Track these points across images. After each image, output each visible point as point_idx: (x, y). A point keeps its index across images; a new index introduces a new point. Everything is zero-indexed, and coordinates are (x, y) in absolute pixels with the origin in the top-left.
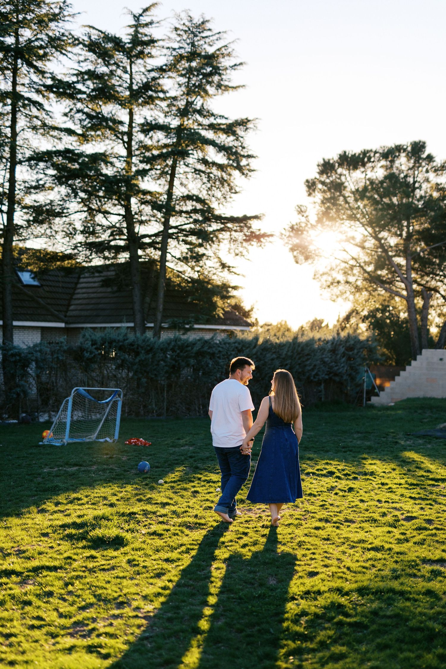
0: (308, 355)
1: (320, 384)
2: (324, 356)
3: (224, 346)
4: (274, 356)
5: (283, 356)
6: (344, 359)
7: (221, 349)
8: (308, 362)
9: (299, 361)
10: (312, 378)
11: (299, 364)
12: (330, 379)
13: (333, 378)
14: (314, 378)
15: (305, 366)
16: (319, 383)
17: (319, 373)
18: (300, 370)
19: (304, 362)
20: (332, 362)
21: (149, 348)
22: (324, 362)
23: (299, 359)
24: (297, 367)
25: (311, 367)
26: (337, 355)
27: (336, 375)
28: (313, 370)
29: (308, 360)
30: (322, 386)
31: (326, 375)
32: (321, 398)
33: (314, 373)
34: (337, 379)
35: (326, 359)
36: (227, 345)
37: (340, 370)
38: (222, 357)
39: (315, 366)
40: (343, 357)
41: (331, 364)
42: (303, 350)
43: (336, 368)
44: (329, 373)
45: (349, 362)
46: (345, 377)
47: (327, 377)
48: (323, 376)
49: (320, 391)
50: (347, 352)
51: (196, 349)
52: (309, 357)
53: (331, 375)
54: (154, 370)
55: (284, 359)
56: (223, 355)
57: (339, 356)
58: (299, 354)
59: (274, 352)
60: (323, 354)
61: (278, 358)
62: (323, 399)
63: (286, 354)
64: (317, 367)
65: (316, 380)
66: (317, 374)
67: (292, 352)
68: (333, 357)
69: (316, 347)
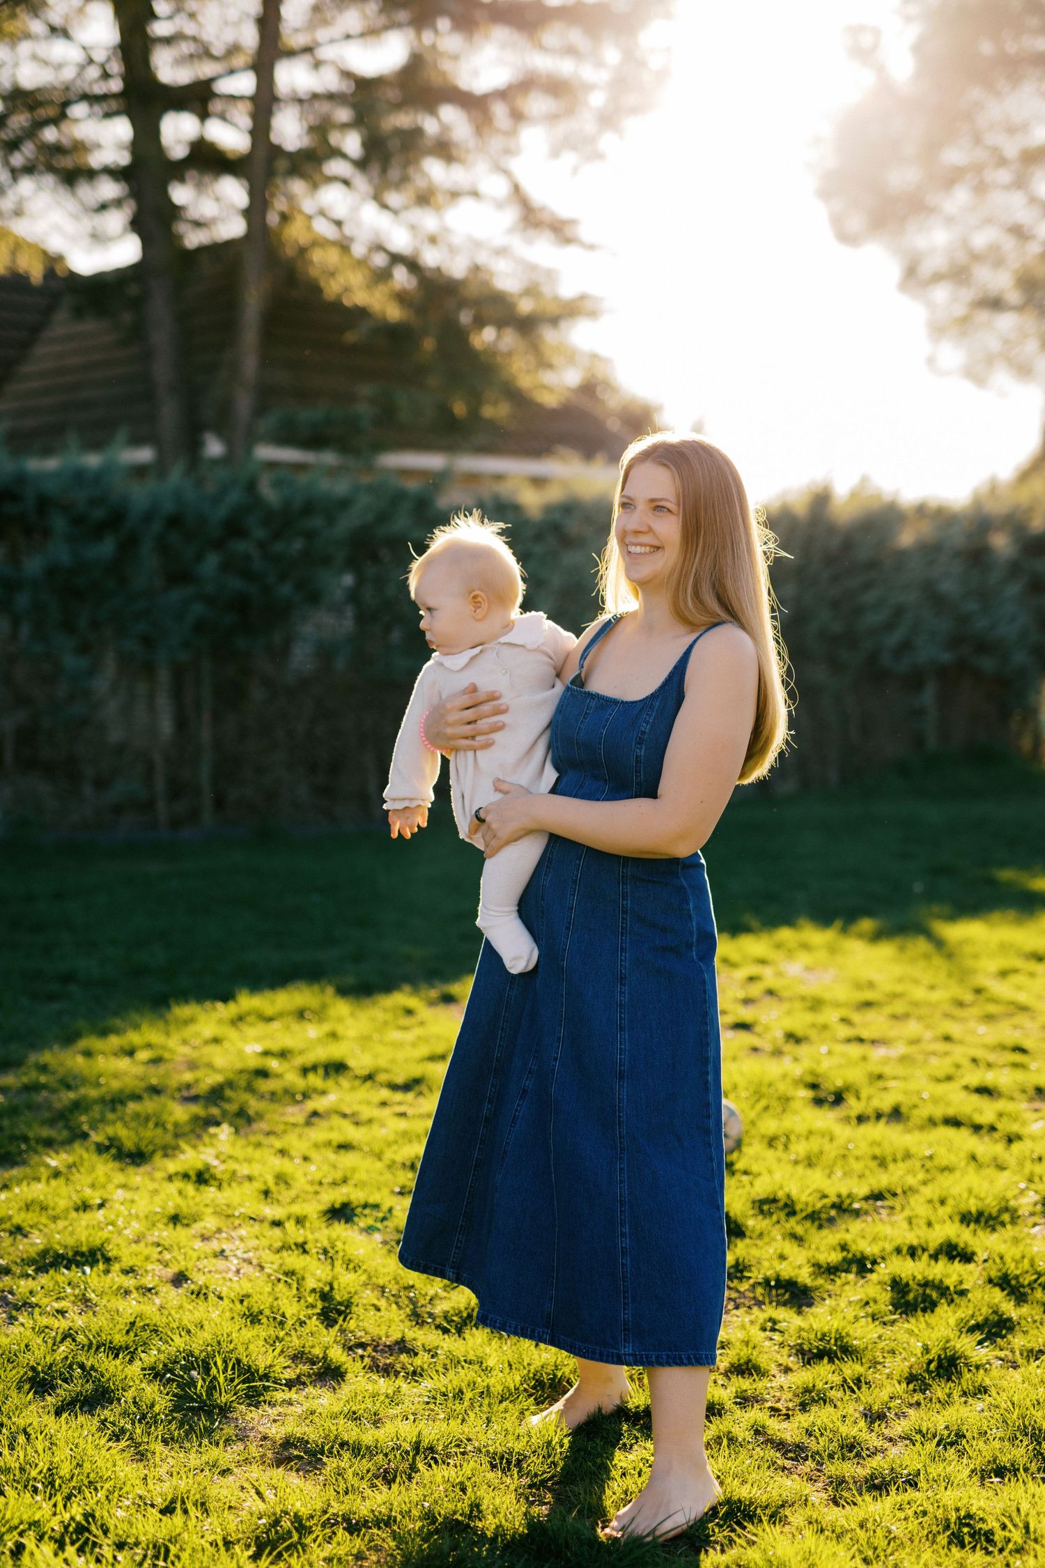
0: (869, 567)
1: (922, 685)
2: (936, 572)
6: (1013, 589)
8: (871, 596)
9: (834, 592)
10: (886, 660)
11: (836, 605)
12: (962, 663)
13: (974, 660)
14: (896, 658)
15: (861, 610)
16: (915, 681)
17: (916, 640)
18: (839, 628)
19: (853, 594)
20: (967, 597)
21: (99, 514)
22: (937, 598)
23: (835, 579)
25: (885, 614)
26: (987, 570)
27: (983, 648)
28: (889, 626)
29: (867, 586)
30: (929, 694)
31: (943, 647)
32: (923, 739)
33: (893, 640)
34: (988, 664)
35: (946, 586)
37: (1000, 630)
39: (899, 611)
40: (1015, 579)
41: (964, 607)
42: (846, 547)
43: (983, 622)
44: (956, 641)
45: (1036, 601)
46: (1018, 658)
47: (947, 657)
48: (933, 651)
49: (921, 713)
51: (346, 524)
53: (964, 649)
57: (995, 577)
60: (931, 567)
62: (930, 743)
64: (908, 619)
65: (903, 667)
66: (905, 646)
69: (906, 538)
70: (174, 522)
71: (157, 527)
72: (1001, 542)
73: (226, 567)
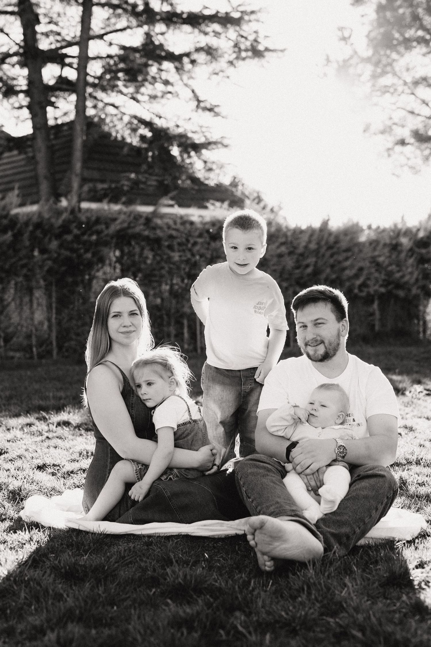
0: (348, 250)
1: (372, 302)
2: (376, 253)
3: (181, 228)
4: (283, 249)
5: (300, 250)
6: (411, 261)
7: (174, 233)
8: (348, 263)
9: (332, 261)
10: (356, 291)
11: (332, 266)
12: (389, 293)
13: (395, 291)
14: (361, 291)
15: (344, 269)
16: (369, 300)
17: (369, 282)
18: (334, 276)
19: (340, 262)
20: (390, 264)
22: (378, 264)
23: (332, 256)
24: (328, 270)
25: (354, 271)
26: (400, 252)
27: (399, 286)
28: (356, 276)
29: (347, 259)
30: (375, 306)
31: (381, 286)
32: (374, 326)
33: (358, 282)
34: (401, 293)
35: (381, 259)
36: (188, 226)
37: (407, 278)
38: (176, 247)
39: (361, 269)
40: (411, 256)
41: (390, 268)
42: (337, 242)
43: (398, 275)
44: (386, 283)
45: (421, 266)
46: (414, 291)
47: (383, 290)
48: (376, 287)
49: (372, 314)
50: (417, 250)
51: (114, 228)
52: (349, 254)
53: (390, 287)
54: (23, 266)
55: (302, 255)
56: (180, 244)
57: (403, 255)
58: (330, 248)
59: (282, 244)
60: (375, 249)
61: (290, 253)
62: (377, 328)
63: (306, 247)
64: (365, 272)
65: (364, 294)
66: (364, 285)
67: (318, 243)
68: (394, 256)
69: (363, 238)
70: (38, 226)
71: (31, 228)
72: (404, 241)
73: (61, 246)
